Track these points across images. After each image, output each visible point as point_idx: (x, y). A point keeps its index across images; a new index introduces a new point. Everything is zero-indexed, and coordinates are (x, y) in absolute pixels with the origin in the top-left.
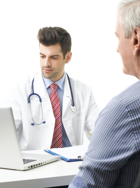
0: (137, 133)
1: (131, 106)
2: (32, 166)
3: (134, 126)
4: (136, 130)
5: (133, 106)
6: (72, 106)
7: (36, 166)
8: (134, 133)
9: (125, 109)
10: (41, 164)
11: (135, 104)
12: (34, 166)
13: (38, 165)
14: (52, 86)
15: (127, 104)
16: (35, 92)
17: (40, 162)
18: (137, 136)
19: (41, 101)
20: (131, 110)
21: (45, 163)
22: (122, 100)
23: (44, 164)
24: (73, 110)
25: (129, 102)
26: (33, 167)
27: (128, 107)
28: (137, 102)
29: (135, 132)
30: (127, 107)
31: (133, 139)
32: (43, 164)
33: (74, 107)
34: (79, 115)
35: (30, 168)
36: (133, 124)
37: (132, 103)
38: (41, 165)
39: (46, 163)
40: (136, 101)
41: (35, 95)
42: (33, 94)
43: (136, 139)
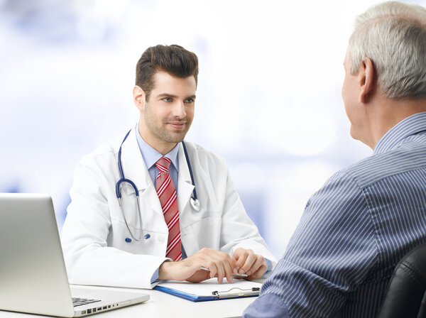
0: (379, 234)
1: (371, 189)
2: (89, 311)
3: (375, 221)
4: (378, 229)
5: (375, 188)
6: (192, 200)
7: (97, 311)
8: (376, 234)
9: (361, 192)
10: (109, 307)
11: (378, 186)
12: (95, 310)
13: (102, 310)
14: (161, 162)
15: (364, 184)
16: (126, 178)
17: (107, 304)
18: (381, 237)
19: (137, 194)
20: (370, 195)
21: (116, 307)
22: (355, 178)
23: (114, 308)
24: (195, 207)
25: (367, 182)
26: (92, 313)
27: (366, 190)
28: (381, 183)
29: (377, 231)
30: (364, 190)
31: (375, 242)
32: (112, 308)
33: (197, 201)
34: (207, 216)
35: (87, 314)
36: (375, 218)
37: (373, 184)
38: (108, 309)
39: (119, 306)
40: (379, 181)
41: (127, 183)
42: (123, 180)
43: (379, 243)
